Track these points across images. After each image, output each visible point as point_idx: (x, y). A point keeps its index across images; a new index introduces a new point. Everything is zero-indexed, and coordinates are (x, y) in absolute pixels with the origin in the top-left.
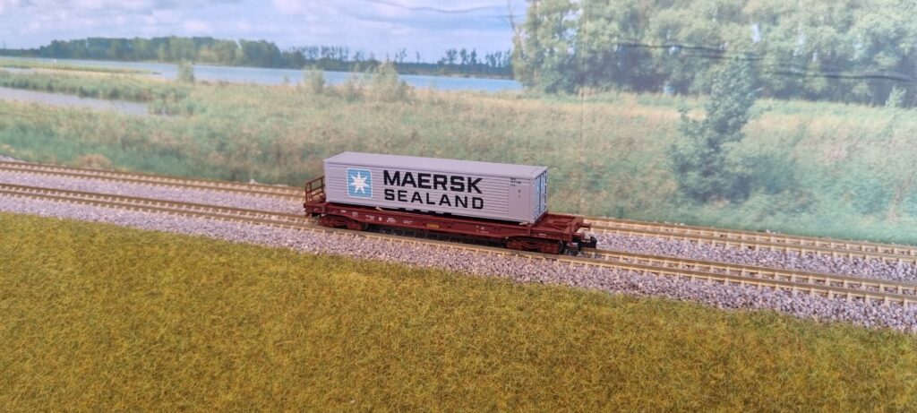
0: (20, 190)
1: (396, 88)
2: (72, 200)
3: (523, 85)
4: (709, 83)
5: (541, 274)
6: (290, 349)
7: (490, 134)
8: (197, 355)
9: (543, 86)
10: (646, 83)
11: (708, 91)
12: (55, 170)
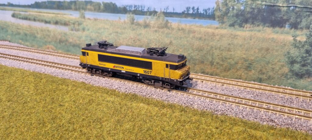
0: (20, 59)
1: (164, 23)
2: (37, 64)
3: (219, 23)
4: (309, 24)
5: (227, 111)
6: (113, 134)
7: (203, 43)
8: (76, 133)
9: (228, 23)
10: (277, 23)
11: (308, 28)
12: (36, 51)
